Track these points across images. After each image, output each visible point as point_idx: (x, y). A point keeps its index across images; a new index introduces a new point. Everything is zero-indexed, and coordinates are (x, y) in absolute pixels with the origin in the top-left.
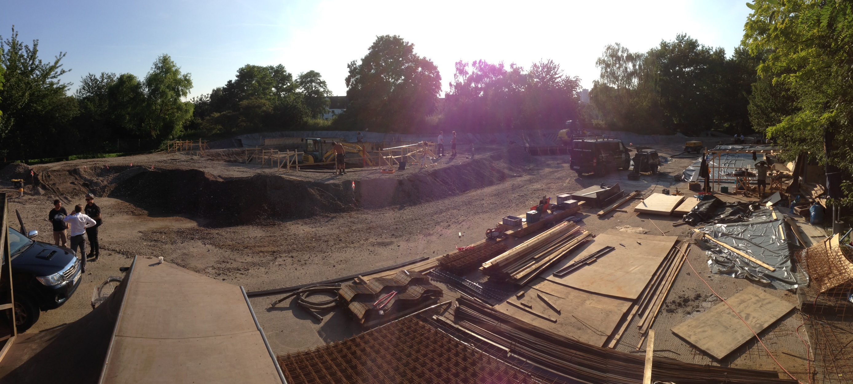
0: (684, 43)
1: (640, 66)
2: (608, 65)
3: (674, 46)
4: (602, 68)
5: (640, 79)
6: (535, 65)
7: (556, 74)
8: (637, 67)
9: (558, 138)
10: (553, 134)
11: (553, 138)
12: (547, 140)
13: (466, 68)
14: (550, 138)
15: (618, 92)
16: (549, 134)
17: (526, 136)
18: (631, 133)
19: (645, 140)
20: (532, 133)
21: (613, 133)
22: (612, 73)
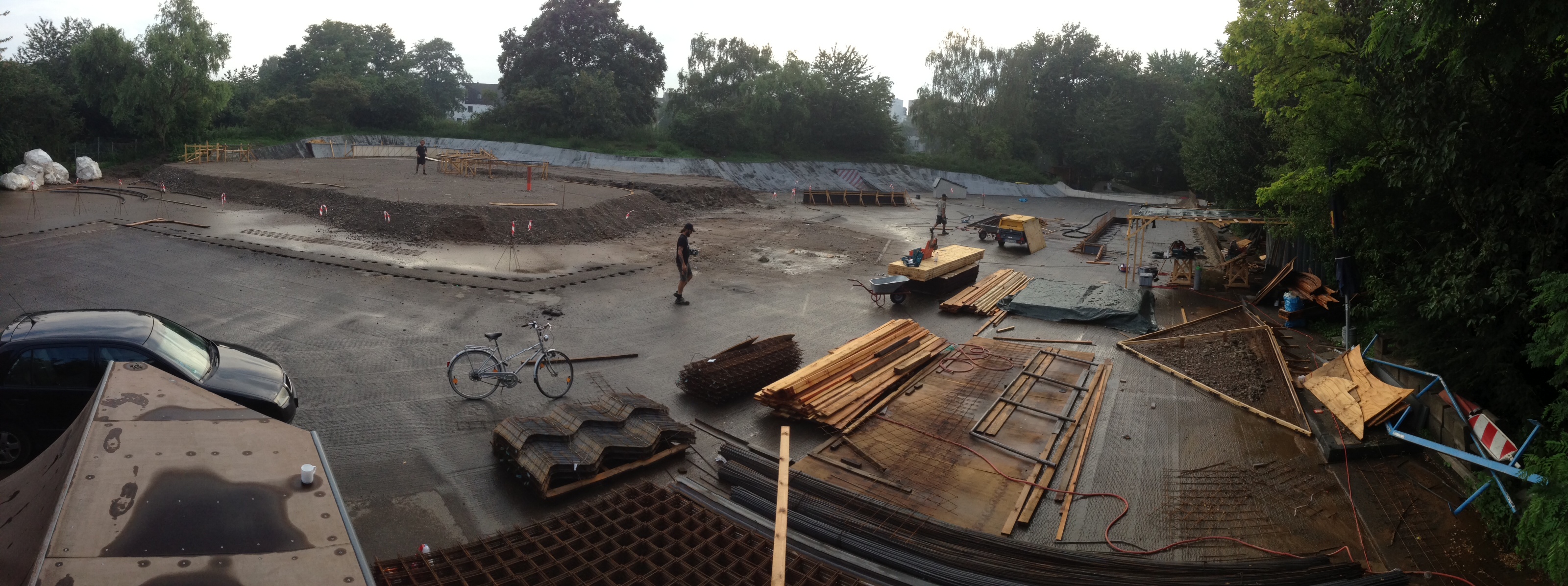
0: (1075, 37)
1: (1003, 70)
2: (946, 64)
3: (1059, 42)
4: (937, 68)
5: (1001, 91)
6: (823, 55)
7: (859, 72)
8: (998, 71)
9: (858, 178)
10: (849, 170)
11: (850, 176)
12: (840, 180)
13: (711, 49)
14: (845, 176)
15: (962, 109)
16: (844, 170)
17: (805, 171)
18: (981, 177)
19: (1004, 189)
20: (814, 167)
21: (952, 176)
22: (953, 77)
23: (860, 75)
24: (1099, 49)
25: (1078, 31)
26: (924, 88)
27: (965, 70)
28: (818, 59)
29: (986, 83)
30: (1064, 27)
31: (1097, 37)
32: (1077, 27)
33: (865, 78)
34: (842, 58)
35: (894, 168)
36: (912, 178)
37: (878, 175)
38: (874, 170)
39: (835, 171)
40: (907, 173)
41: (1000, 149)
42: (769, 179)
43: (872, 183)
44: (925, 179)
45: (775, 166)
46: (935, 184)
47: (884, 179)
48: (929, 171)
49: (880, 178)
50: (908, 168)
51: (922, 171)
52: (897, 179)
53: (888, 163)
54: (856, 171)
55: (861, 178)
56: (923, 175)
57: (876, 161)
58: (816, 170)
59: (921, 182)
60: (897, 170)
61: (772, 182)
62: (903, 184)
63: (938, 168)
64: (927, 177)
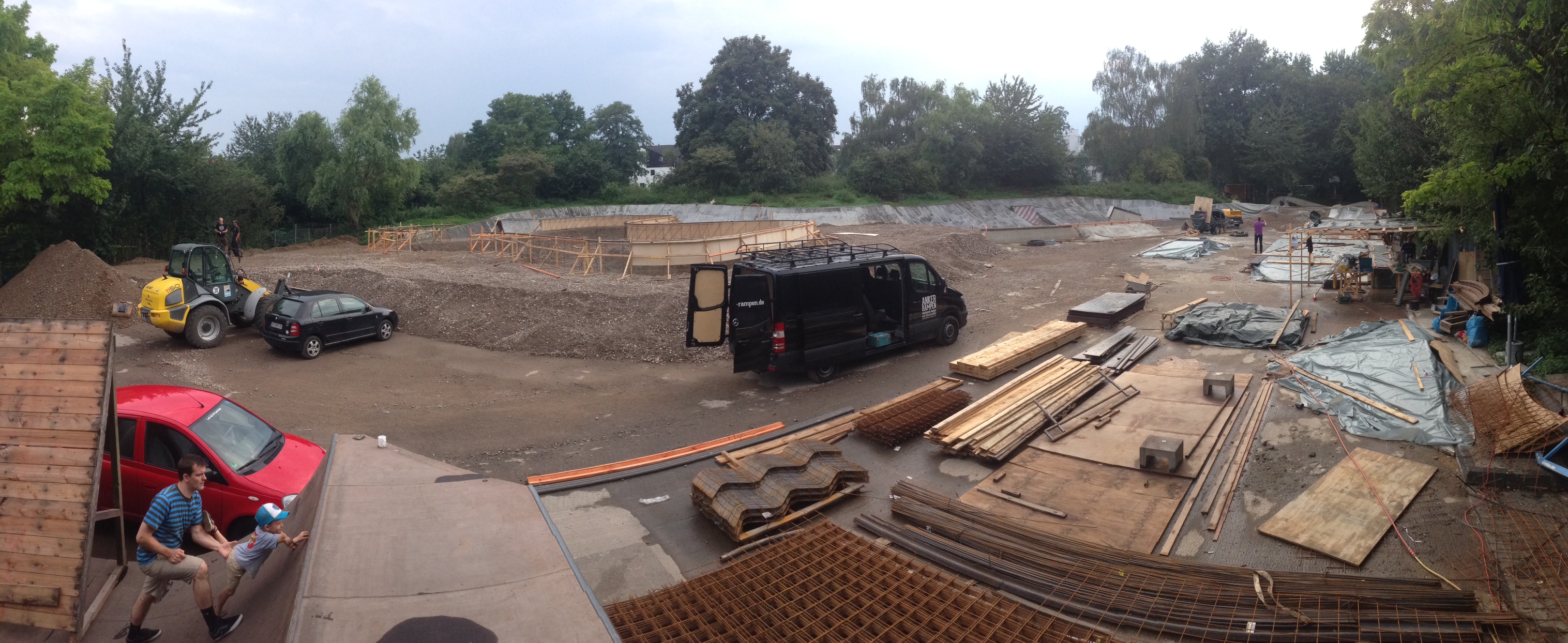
0: (1242, 45)
1: (1168, 88)
2: (1114, 87)
3: (1227, 52)
4: (1104, 92)
5: (1169, 109)
6: (994, 88)
7: (1029, 103)
8: (1164, 88)
9: (1034, 214)
10: (1025, 206)
11: (1026, 212)
12: (1017, 217)
13: (881, 91)
14: (1022, 213)
15: (1132, 131)
16: (1020, 207)
17: (983, 212)
18: (1155, 201)
19: (1178, 213)
20: (991, 205)
21: (1126, 204)
22: (1122, 100)
23: (1030, 107)
24: (1267, 55)
25: (1244, 38)
26: (1094, 113)
27: (1133, 91)
28: (988, 90)
29: (1153, 102)
30: (1231, 35)
31: (1265, 43)
32: (1245, 34)
33: (1036, 108)
34: (1011, 90)
35: (1068, 201)
36: (1087, 209)
37: (1053, 210)
38: (1050, 204)
39: (1011, 209)
40: (1082, 204)
41: (1171, 169)
42: (946, 221)
43: (1049, 218)
44: (1100, 210)
45: (952, 207)
46: (1109, 214)
47: (1060, 212)
48: (1103, 200)
49: (1055, 212)
50: (1082, 199)
51: (1097, 201)
52: (1072, 212)
53: (1062, 196)
54: (1032, 207)
55: (1037, 214)
56: (1096, 204)
57: (1051, 195)
58: (993, 208)
59: (1096, 213)
60: (1072, 202)
61: (950, 224)
62: (1078, 217)
63: (1111, 197)
64: (1100, 207)
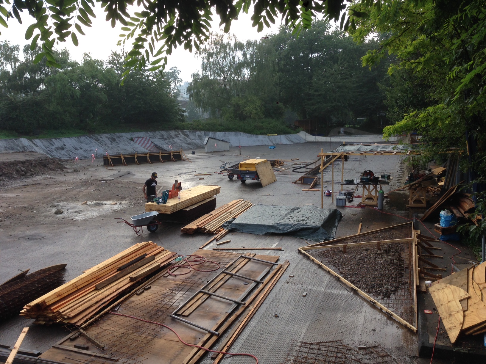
1: (251, 55)
4: (203, 58)
5: (252, 70)
6: (115, 54)
8: (248, 56)
9: (150, 143)
10: (143, 138)
11: (144, 142)
12: (137, 145)
14: (140, 142)
15: (225, 85)
16: (138, 138)
17: (108, 142)
18: (242, 133)
19: (259, 141)
20: (115, 137)
21: (220, 135)
22: (216, 64)
26: (196, 73)
27: (224, 58)
28: (111, 58)
29: (241, 66)
35: (177, 133)
36: (191, 139)
37: (165, 139)
38: (162, 136)
39: (132, 139)
40: (187, 136)
41: (255, 111)
42: (78, 150)
43: (161, 146)
44: (200, 139)
45: (83, 139)
46: (205, 143)
47: (170, 142)
48: (203, 132)
49: (166, 141)
50: (187, 132)
51: (198, 133)
52: (179, 141)
53: (172, 130)
54: (148, 138)
55: (152, 143)
56: (199, 136)
57: (164, 129)
58: (117, 139)
59: (197, 141)
60: (179, 134)
61: (81, 151)
62: (184, 145)
63: (209, 130)
64: (200, 137)
